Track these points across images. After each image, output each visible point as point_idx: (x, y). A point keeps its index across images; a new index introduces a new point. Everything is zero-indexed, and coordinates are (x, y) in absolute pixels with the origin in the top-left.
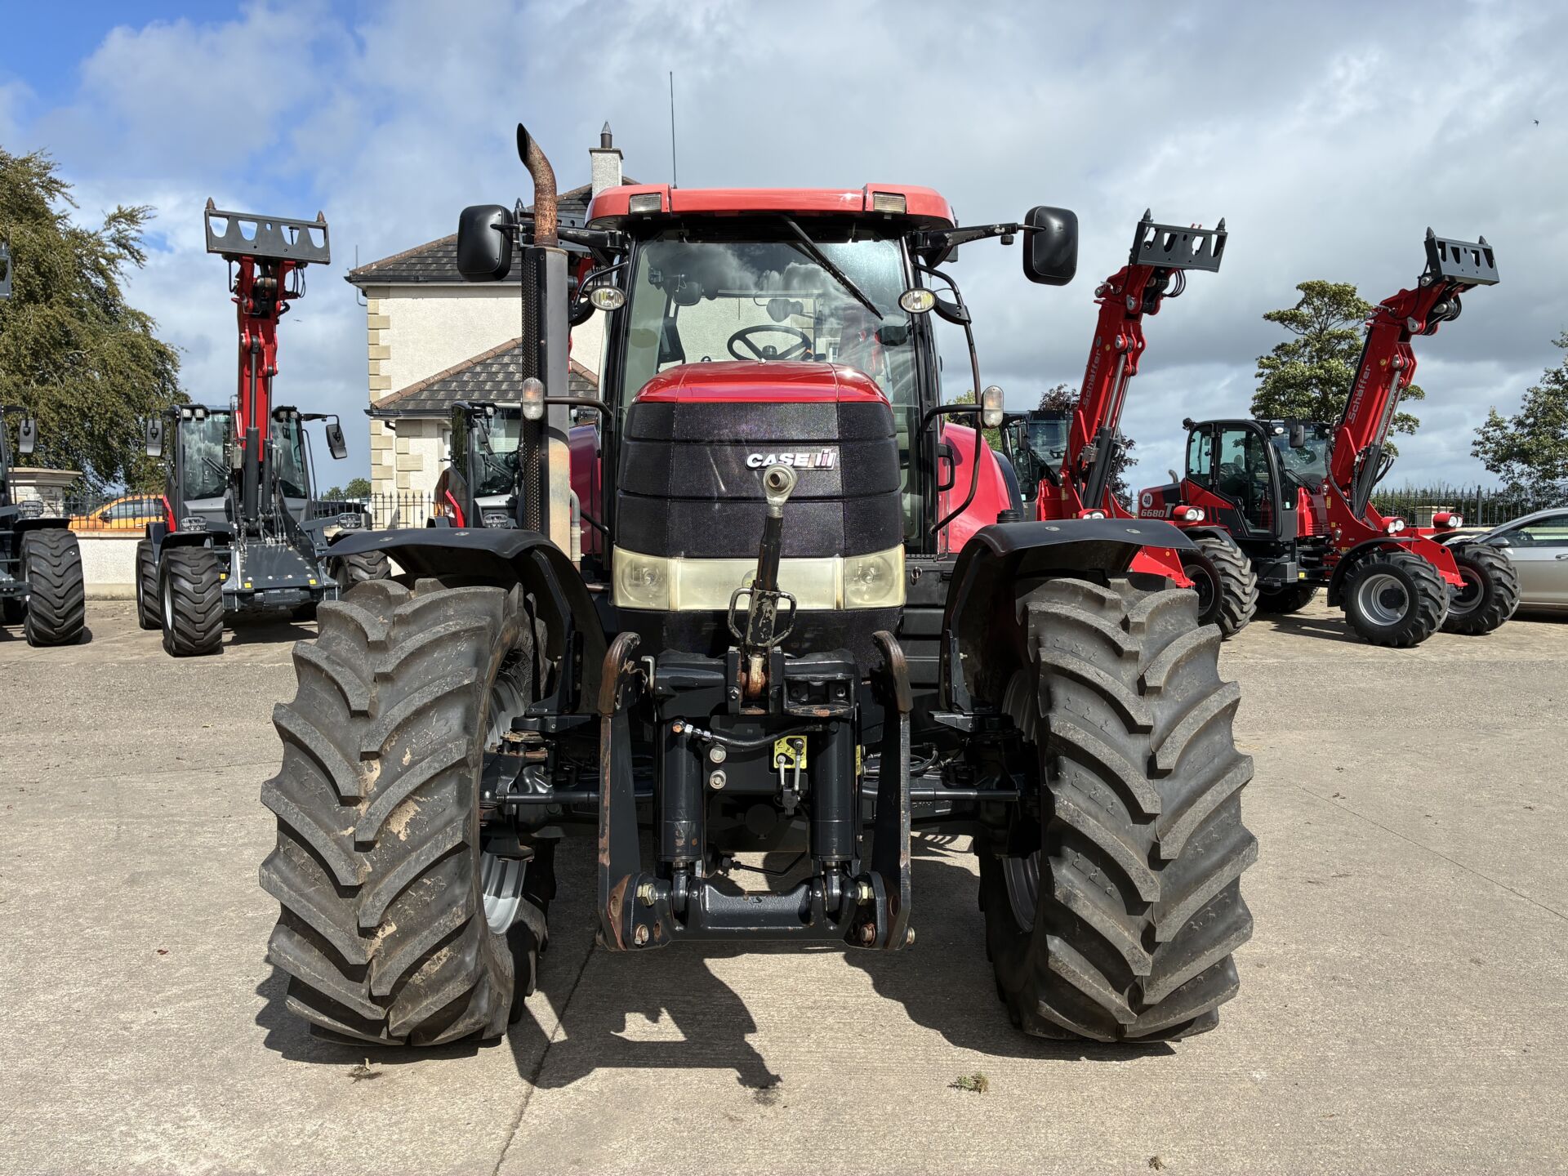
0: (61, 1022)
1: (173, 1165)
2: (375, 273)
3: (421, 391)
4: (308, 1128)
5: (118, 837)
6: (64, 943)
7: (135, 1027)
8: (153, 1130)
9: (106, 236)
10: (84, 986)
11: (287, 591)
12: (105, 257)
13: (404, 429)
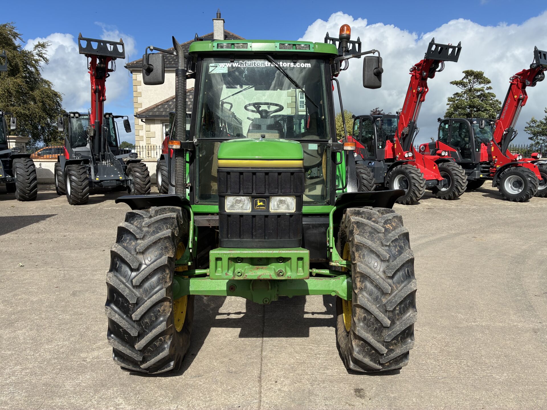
2: (135, 65)
3: (154, 108)
5: (65, 276)
9: (35, 52)
11: (112, 181)
12: (34, 60)
13: (148, 122)
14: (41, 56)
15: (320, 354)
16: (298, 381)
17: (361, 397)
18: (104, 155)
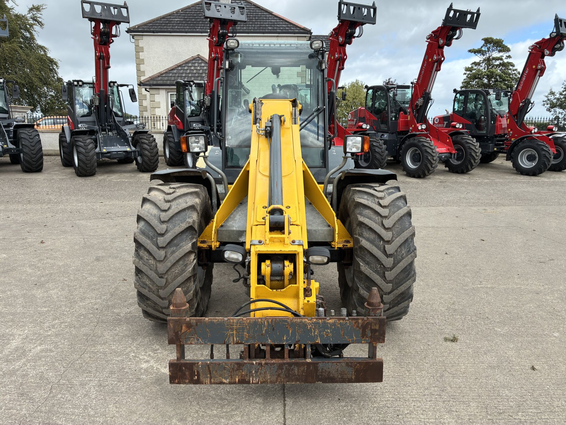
0: (92, 313)
1: (158, 368)
2: (137, 29)
3: (159, 76)
4: (204, 353)
5: (85, 243)
6: (81, 283)
7: (122, 315)
8: (145, 355)
9: (29, 16)
10: (95, 299)
11: (120, 153)
12: (29, 24)
13: (153, 92)
14: (36, 20)
18: (110, 126)
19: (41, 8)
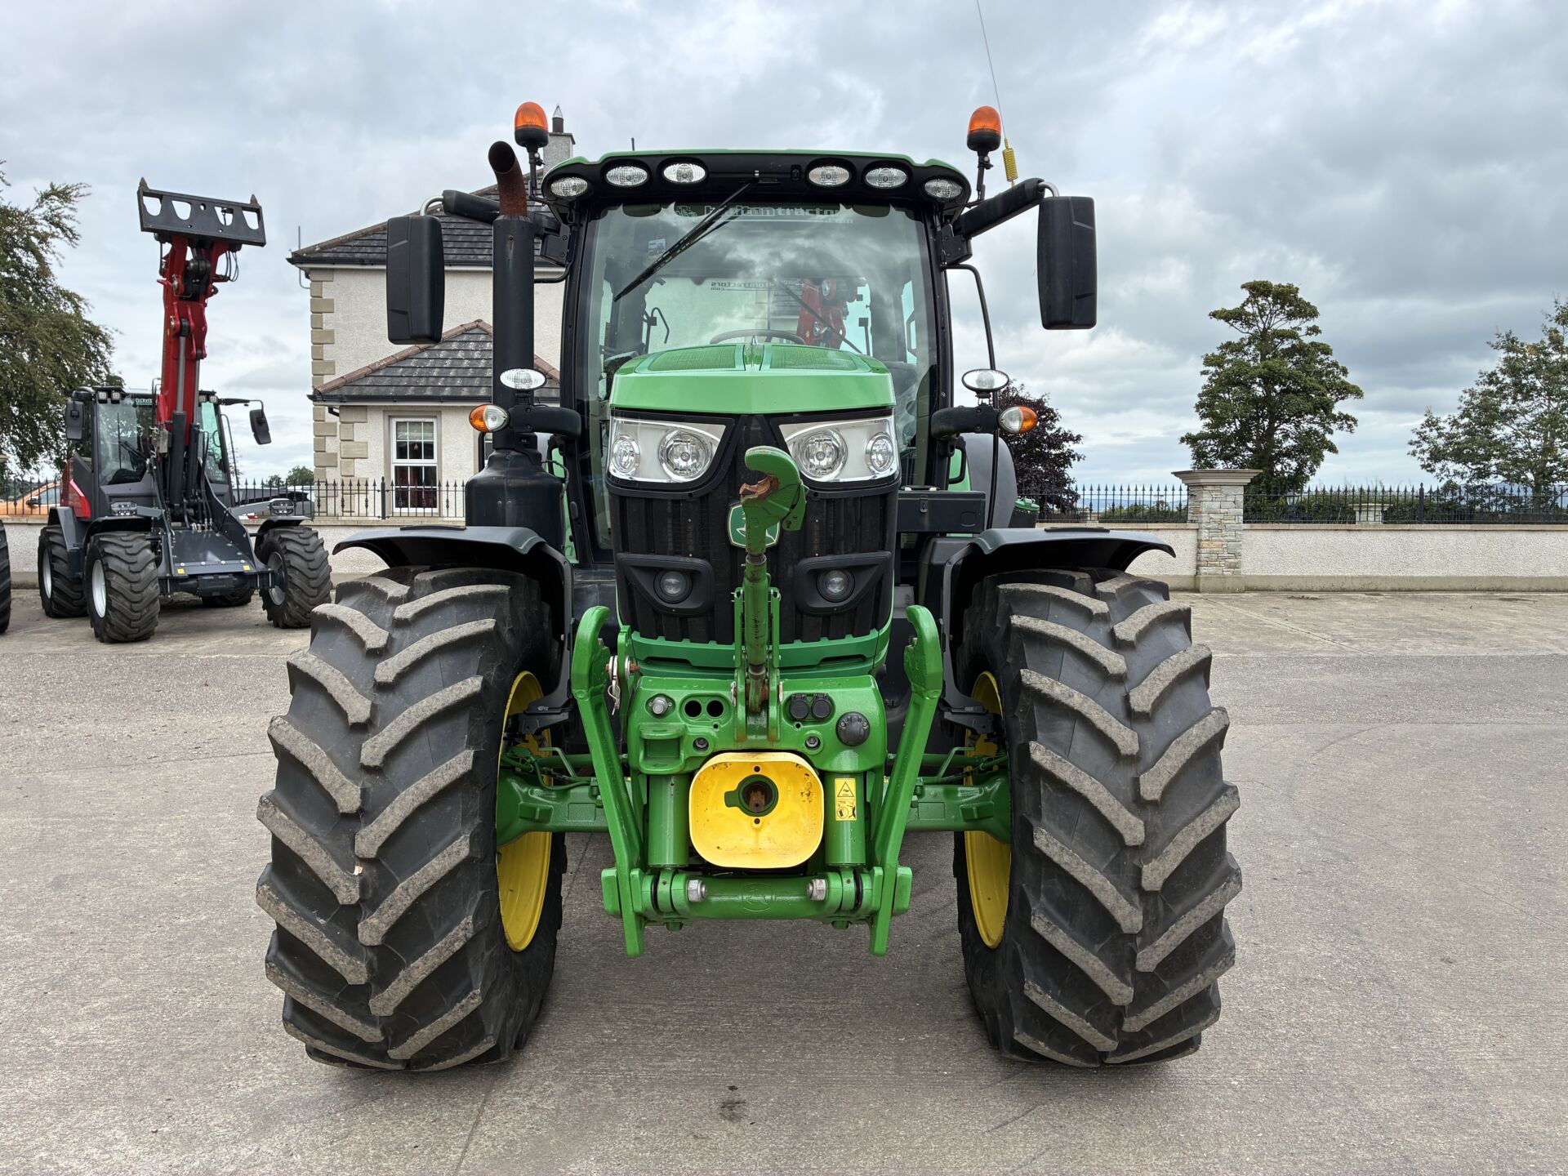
2: (316, 256)
3: (366, 376)
5: (43, 837)
9: (38, 213)
11: (220, 577)
12: (37, 235)
13: (349, 417)
14: (57, 225)
15: (665, 1024)
16: (586, 1087)
17: (731, 1119)
18: (195, 507)
19: (74, 193)
